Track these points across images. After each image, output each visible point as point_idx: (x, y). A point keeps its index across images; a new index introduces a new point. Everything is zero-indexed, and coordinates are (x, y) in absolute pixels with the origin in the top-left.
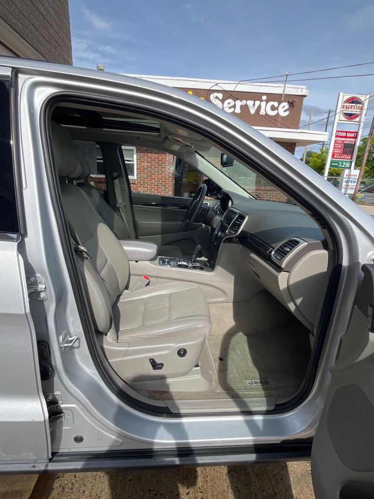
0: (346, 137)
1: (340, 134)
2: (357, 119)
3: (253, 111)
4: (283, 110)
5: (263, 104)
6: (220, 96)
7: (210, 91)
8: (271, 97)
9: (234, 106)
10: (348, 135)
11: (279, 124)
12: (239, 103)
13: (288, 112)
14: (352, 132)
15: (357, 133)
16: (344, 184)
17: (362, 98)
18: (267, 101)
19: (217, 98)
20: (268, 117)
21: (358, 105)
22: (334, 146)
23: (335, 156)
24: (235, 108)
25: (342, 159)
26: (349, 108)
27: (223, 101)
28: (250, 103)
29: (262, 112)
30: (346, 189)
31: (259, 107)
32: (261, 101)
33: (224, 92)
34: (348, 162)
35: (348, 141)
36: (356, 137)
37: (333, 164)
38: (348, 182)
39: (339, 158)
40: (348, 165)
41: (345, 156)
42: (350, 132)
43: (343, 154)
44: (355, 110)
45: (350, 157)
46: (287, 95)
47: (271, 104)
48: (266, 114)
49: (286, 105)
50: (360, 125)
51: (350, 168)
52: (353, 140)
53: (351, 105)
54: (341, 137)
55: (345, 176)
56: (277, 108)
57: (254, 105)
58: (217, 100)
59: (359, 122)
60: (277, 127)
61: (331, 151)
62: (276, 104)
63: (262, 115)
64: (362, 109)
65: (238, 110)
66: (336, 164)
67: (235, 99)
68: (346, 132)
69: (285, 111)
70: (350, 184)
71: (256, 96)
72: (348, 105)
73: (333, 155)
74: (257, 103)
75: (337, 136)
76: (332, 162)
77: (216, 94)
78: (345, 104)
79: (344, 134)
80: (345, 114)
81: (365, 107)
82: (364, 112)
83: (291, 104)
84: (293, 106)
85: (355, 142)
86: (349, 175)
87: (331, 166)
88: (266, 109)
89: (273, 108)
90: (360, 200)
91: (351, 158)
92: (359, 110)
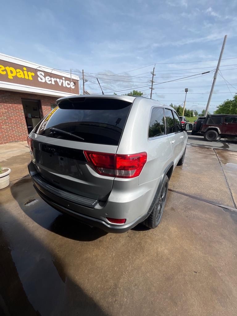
3: (60, 84)
7: (37, 70)
8: (67, 79)
12: (53, 79)
13: (74, 87)
19: (41, 74)
20: (67, 88)
27: (45, 77)
28: (58, 80)
31: (62, 83)
33: (44, 72)
46: (72, 79)
47: (67, 82)
49: (73, 83)
56: (70, 84)
57: (60, 81)
58: (42, 76)
62: (69, 82)
63: (64, 87)
65: (53, 83)
67: (51, 77)
71: (60, 77)
77: (40, 72)
83: (75, 83)
88: (65, 84)
89: (68, 84)
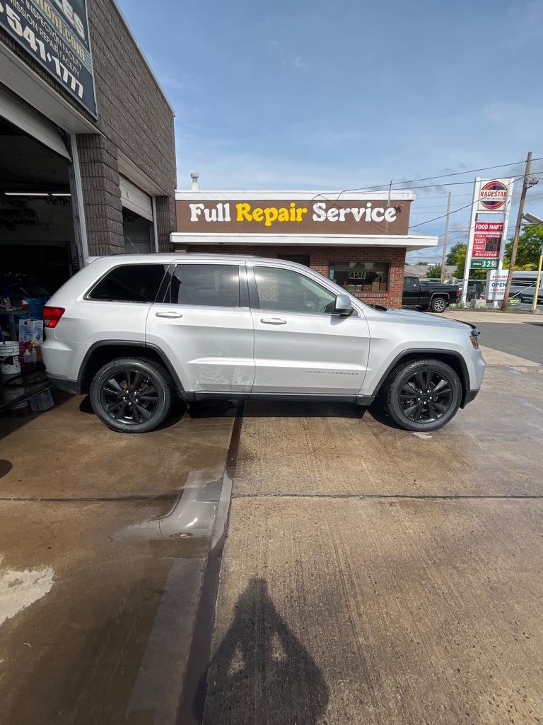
0: (488, 230)
1: (481, 227)
2: (501, 208)
3: (358, 219)
4: (390, 216)
5: (369, 211)
6: (324, 205)
7: (313, 202)
8: (376, 204)
9: (338, 215)
10: (491, 227)
11: (386, 231)
12: (343, 212)
13: (395, 218)
14: (496, 224)
15: (502, 224)
16: (491, 288)
17: (505, 182)
18: (372, 208)
19: (320, 208)
20: (374, 225)
21: (501, 191)
22: (475, 241)
23: (477, 254)
24: (339, 216)
25: (485, 257)
26: (489, 196)
27: (326, 210)
28: (354, 211)
29: (368, 219)
30: (494, 294)
31: (365, 214)
32: (366, 208)
33: (327, 202)
34: (494, 260)
35: (492, 234)
36: (501, 230)
37: (474, 264)
38: (496, 285)
39: (481, 256)
40: (494, 264)
41: (490, 253)
42: (493, 224)
43: (486, 250)
44: (497, 197)
45: (495, 255)
46: (392, 201)
47: (376, 210)
48: (372, 221)
49: (393, 211)
50: (505, 214)
51: (497, 268)
52: (498, 233)
53: (491, 191)
54: (482, 230)
55: (491, 278)
56: (383, 214)
57: (359, 212)
58: (320, 210)
59: (504, 211)
60: (384, 233)
61: (470, 248)
62: (382, 210)
63: (367, 222)
64: (506, 195)
65: (342, 219)
66: (478, 264)
67: (339, 208)
68: (489, 224)
69: (392, 217)
70: (498, 287)
71: (361, 204)
72: (488, 191)
73: (474, 253)
74: (362, 210)
75: (477, 230)
76: (473, 262)
77: (319, 204)
78: (484, 191)
79: (486, 227)
80: (484, 202)
81: (510, 193)
82: (509, 198)
83: (398, 210)
84: (400, 212)
85: (501, 235)
86: (497, 277)
87: (472, 266)
88: (372, 215)
89: (379, 214)
90: (515, 307)
91: (498, 256)
92: (502, 197)
